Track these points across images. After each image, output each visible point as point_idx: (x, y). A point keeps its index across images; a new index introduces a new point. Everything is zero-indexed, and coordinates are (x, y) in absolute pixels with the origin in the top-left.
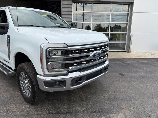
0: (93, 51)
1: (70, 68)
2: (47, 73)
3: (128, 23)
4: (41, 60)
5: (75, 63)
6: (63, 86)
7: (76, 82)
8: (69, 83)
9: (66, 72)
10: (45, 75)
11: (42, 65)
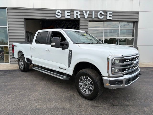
0: (135, 60)
1: (125, 72)
2: (111, 75)
3: (134, 37)
4: (108, 66)
5: (127, 69)
6: (121, 84)
7: (127, 82)
8: (124, 82)
9: (122, 75)
10: (109, 77)
11: (108, 69)
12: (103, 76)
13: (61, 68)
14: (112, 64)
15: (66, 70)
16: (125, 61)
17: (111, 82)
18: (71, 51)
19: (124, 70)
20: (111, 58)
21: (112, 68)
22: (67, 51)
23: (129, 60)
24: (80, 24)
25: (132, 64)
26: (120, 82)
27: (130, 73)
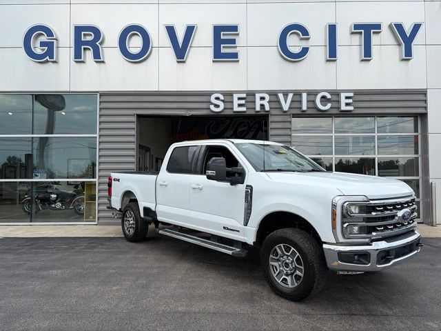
0: (400, 209)
1: (374, 234)
2: (341, 240)
3: (419, 155)
4: (334, 220)
6: (365, 262)
7: (382, 259)
8: (374, 257)
9: (367, 240)
10: (338, 244)
11: (334, 227)
12: (325, 243)
13: (228, 229)
14: (343, 216)
15: (238, 231)
16: (373, 208)
17: (343, 256)
18: (250, 187)
19: (374, 229)
20: (339, 201)
21: (343, 223)
22: (241, 188)
23: (385, 207)
24: (271, 125)
25: (393, 217)
26: (364, 256)
27: (388, 239)
